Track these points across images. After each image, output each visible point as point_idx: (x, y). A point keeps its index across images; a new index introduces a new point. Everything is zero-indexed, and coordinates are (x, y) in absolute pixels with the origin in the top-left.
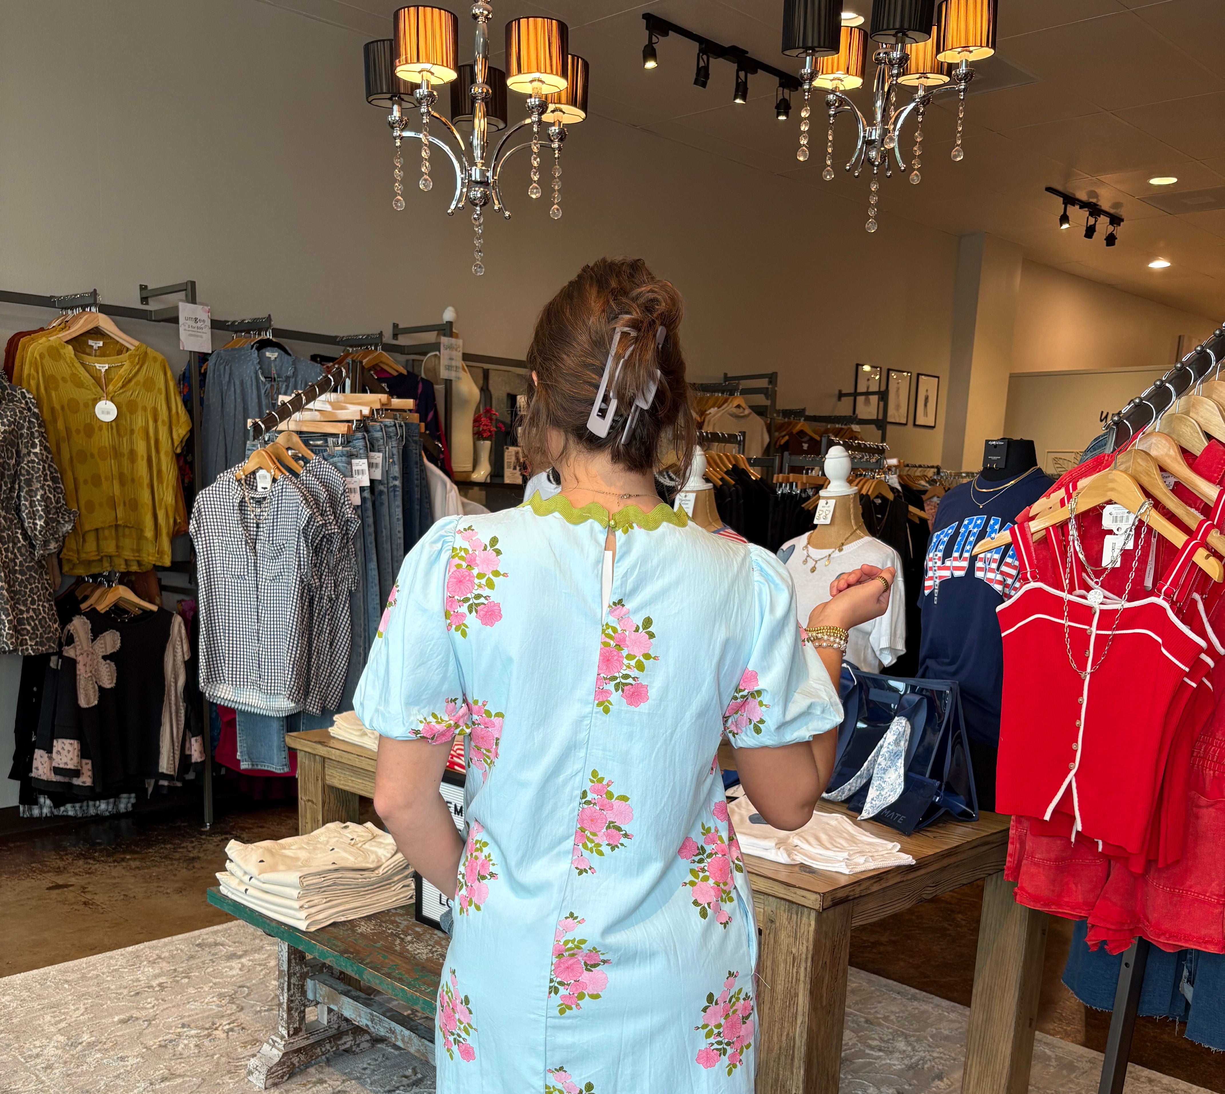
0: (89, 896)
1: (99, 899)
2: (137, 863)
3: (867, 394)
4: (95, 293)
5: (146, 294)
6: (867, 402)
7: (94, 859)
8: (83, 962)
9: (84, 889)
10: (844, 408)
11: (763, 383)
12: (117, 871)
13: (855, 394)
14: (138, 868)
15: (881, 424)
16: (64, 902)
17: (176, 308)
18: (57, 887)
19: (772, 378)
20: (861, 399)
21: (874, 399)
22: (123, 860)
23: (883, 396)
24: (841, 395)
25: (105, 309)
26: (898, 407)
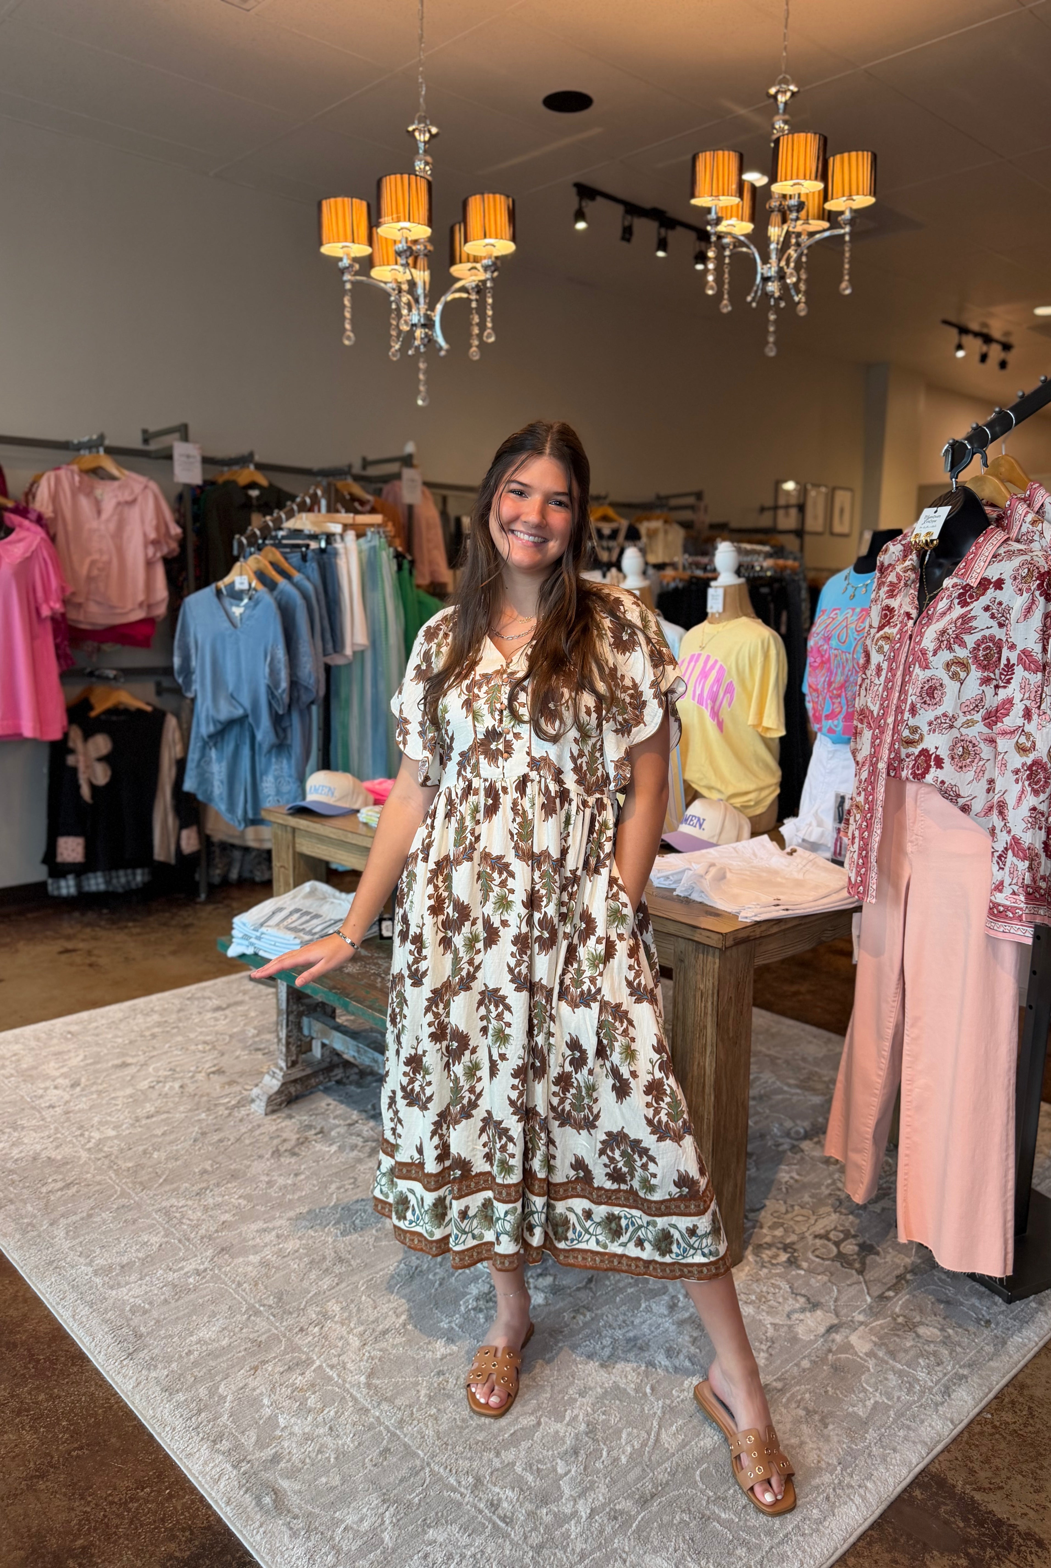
0: (93, 959)
1: (103, 961)
2: (138, 930)
3: (787, 507)
4: (102, 437)
5: (147, 437)
6: (787, 515)
7: (100, 926)
8: (84, 1015)
9: (89, 953)
10: (765, 521)
11: (691, 500)
12: (120, 937)
13: (776, 508)
14: (139, 934)
15: (800, 533)
16: (71, 964)
17: (170, 448)
18: (67, 951)
19: (699, 496)
20: (781, 513)
21: (793, 512)
22: (126, 927)
23: (801, 508)
24: (763, 509)
25: (111, 451)
26: (815, 517)
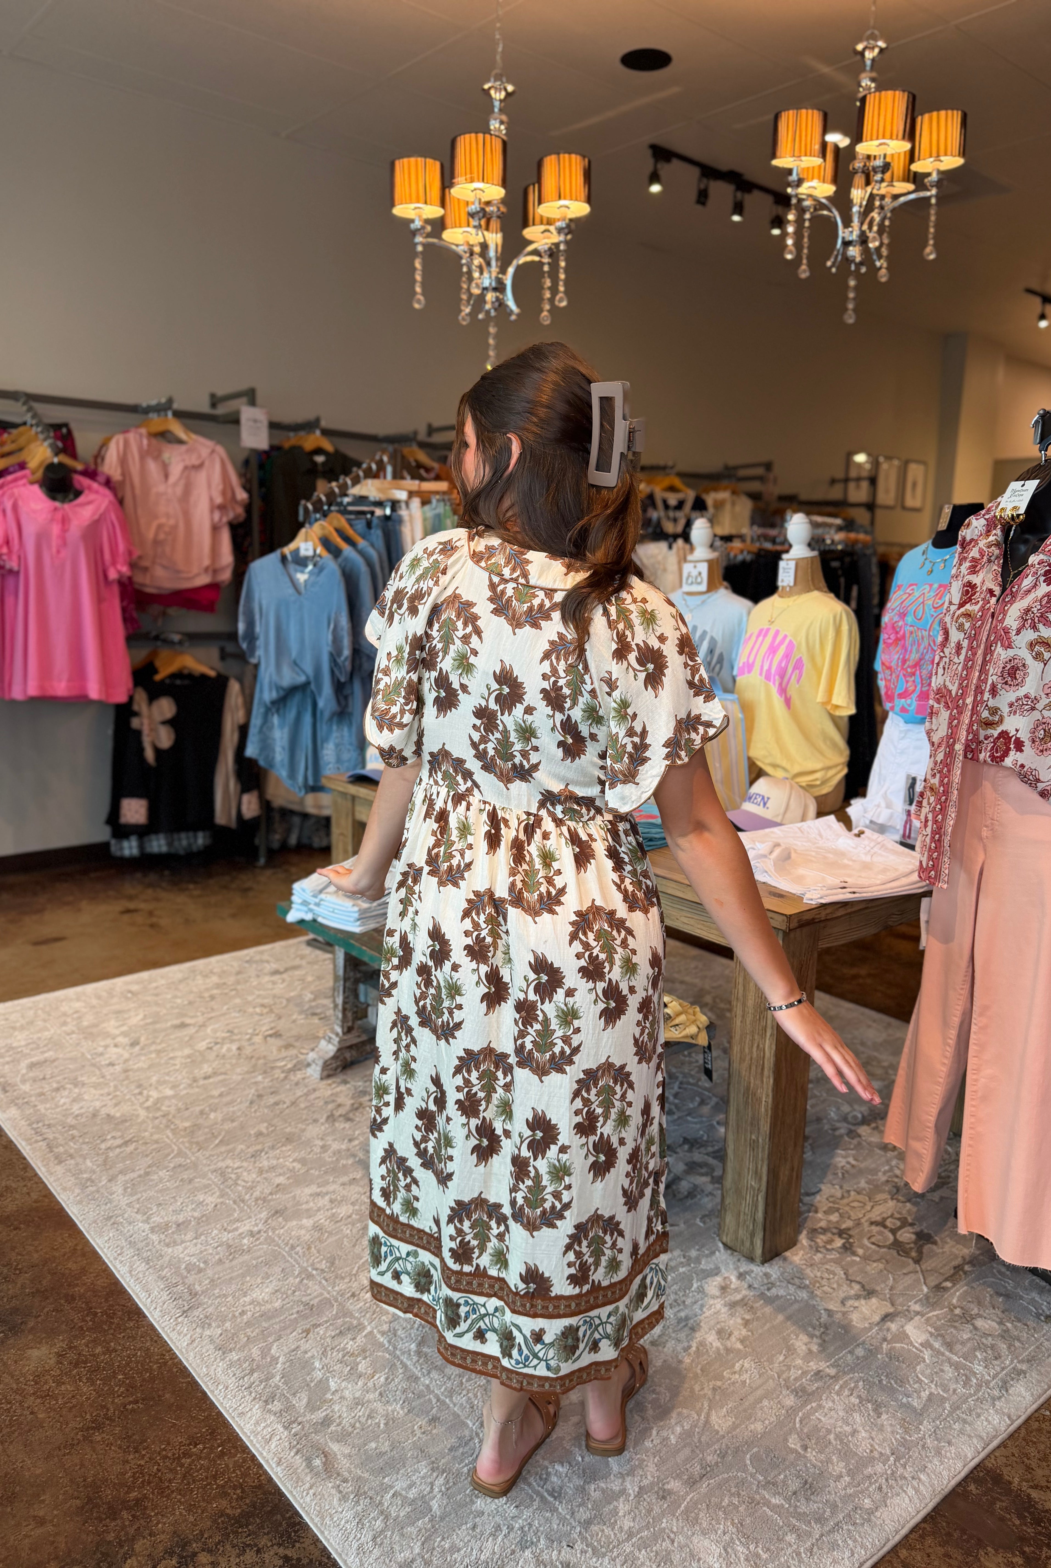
0: (154, 920)
1: (164, 922)
2: (198, 892)
3: (858, 479)
4: (170, 401)
5: (215, 401)
6: (858, 487)
7: (161, 888)
9: (150, 914)
10: (835, 493)
11: (760, 471)
12: (181, 898)
13: (846, 480)
14: (199, 896)
15: (871, 506)
16: (133, 924)
17: (238, 413)
18: (128, 911)
19: (768, 466)
20: (852, 485)
21: (865, 485)
22: (187, 889)
23: (873, 481)
24: (833, 481)
25: (179, 414)
26: (887, 491)
